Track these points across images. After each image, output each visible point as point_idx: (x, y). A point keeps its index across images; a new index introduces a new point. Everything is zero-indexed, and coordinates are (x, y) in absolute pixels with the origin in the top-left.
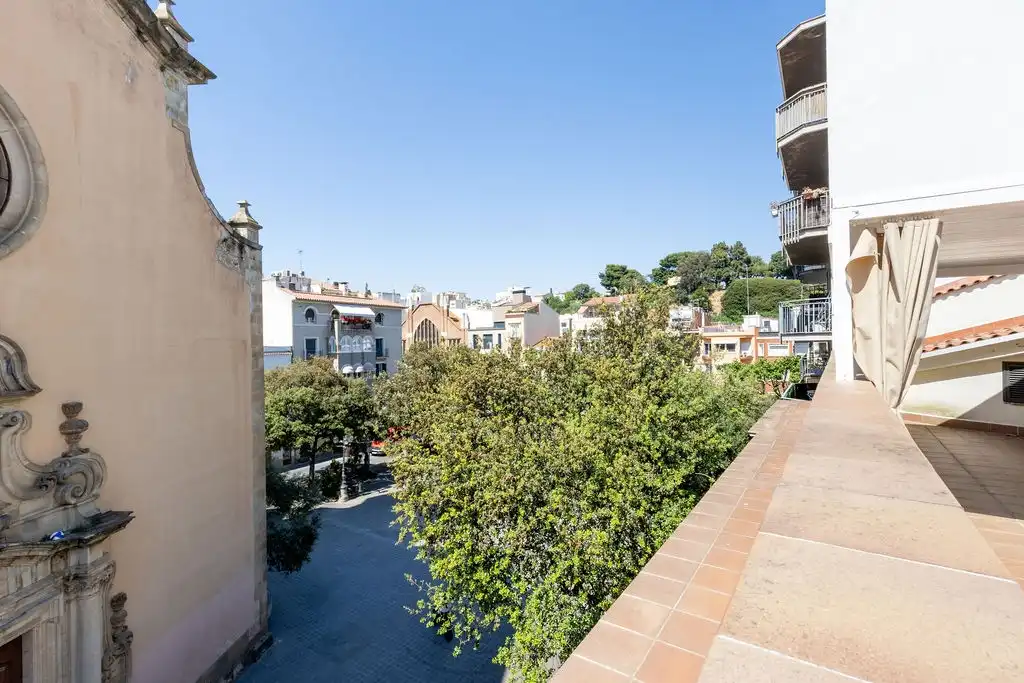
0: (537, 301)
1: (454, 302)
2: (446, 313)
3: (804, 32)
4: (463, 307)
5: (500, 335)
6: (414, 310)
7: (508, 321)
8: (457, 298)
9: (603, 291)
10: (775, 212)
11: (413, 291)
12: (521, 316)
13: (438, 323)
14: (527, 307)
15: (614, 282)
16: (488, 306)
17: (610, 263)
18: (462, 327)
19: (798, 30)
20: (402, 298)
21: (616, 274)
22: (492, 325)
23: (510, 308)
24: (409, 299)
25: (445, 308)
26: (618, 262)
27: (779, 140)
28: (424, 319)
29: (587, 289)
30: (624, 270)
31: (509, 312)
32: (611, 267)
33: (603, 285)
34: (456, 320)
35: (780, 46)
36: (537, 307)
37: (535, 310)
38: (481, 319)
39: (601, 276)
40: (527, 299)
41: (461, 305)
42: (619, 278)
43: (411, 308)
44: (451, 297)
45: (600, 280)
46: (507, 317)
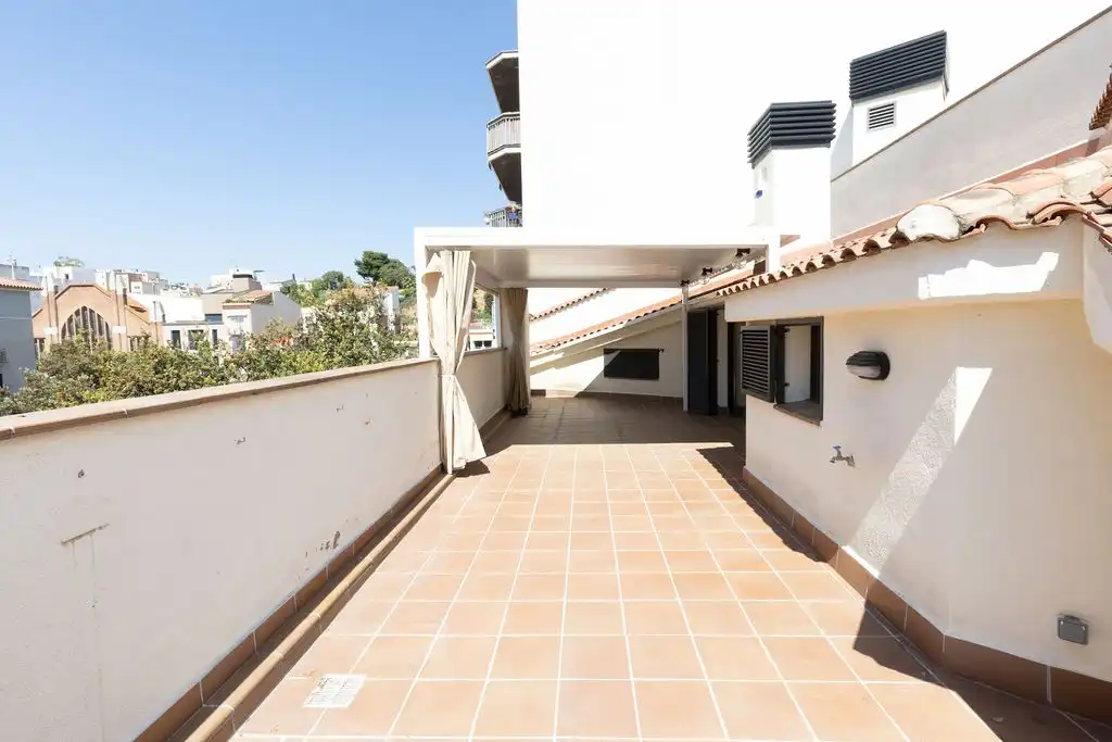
0: (270, 287)
1: (140, 284)
2: (121, 300)
3: (504, 60)
4: (155, 291)
5: (215, 331)
6: (58, 293)
7: (226, 314)
8: (145, 279)
9: (359, 280)
10: (487, 220)
11: (57, 264)
12: (248, 307)
13: (108, 313)
14: (255, 295)
15: (373, 272)
16: (199, 293)
17: (368, 250)
18: (152, 320)
19: (498, 59)
20: (32, 274)
21: (376, 263)
22: (203, 318)
23: (229, 296)
24: (47, 276)
25: (120, 293)
26: (378, 249)
27: (490, 154)
28: (80, 307)
29: (340, 278)
30: (384, 259)
31: (228, 301)
32: (369, 255)
33: (360, 273)
34: (141, 310)
35: (489, 66)
36: (270, 296)
37: (267, 300)
38: (184, 310)
39: (358, 264)
40: (256, 285)
41: (151, 289)
42: (378, 267)
43: (51, 289)
44: (132, 278)
45: (357, 268)
46: (224, 307)
